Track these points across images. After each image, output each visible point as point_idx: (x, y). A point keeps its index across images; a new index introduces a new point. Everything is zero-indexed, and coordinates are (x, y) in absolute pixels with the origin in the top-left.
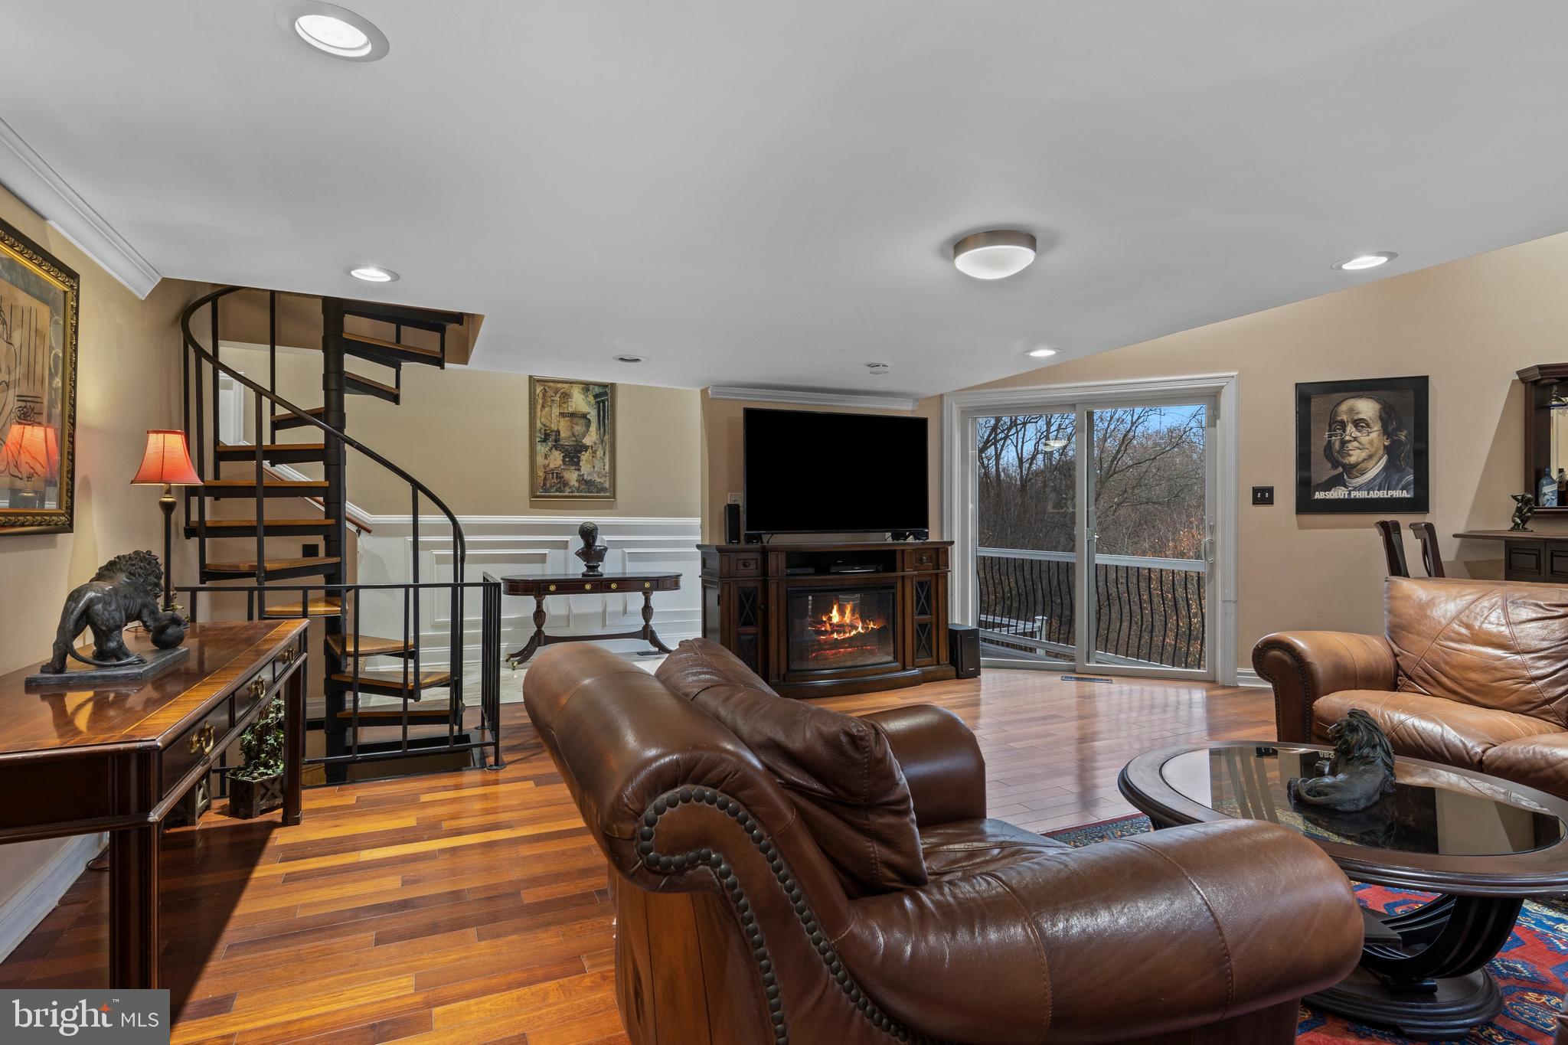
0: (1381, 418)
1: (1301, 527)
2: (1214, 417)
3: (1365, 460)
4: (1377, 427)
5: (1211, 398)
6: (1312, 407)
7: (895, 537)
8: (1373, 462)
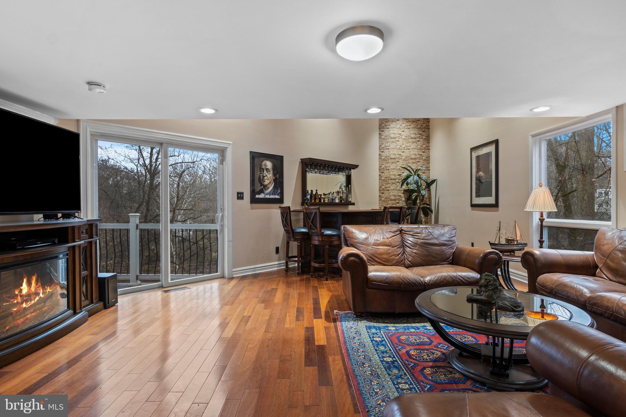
0: (273, 169)
1: (252, 209)
2: (222, 160)
3: (269, 184)
4: (272, 172)
5: (222, 152)
6: (255, 162)
7: (45, 217)
8: (271, 185)
